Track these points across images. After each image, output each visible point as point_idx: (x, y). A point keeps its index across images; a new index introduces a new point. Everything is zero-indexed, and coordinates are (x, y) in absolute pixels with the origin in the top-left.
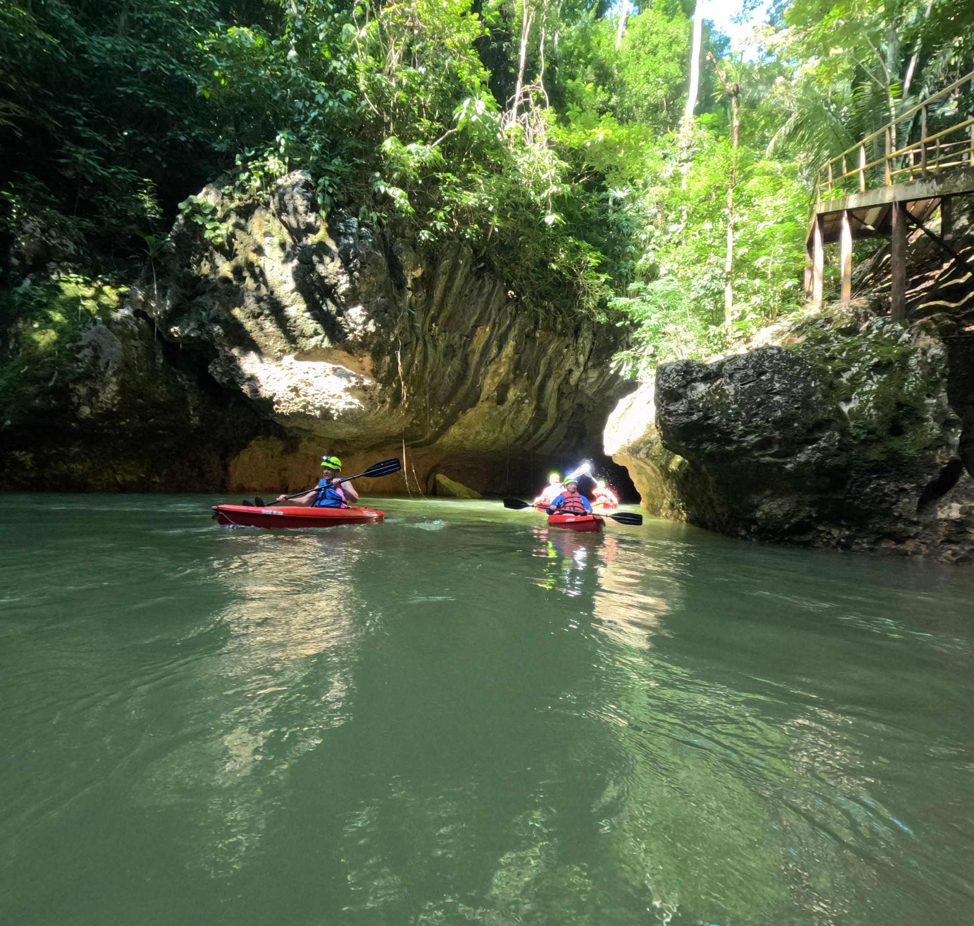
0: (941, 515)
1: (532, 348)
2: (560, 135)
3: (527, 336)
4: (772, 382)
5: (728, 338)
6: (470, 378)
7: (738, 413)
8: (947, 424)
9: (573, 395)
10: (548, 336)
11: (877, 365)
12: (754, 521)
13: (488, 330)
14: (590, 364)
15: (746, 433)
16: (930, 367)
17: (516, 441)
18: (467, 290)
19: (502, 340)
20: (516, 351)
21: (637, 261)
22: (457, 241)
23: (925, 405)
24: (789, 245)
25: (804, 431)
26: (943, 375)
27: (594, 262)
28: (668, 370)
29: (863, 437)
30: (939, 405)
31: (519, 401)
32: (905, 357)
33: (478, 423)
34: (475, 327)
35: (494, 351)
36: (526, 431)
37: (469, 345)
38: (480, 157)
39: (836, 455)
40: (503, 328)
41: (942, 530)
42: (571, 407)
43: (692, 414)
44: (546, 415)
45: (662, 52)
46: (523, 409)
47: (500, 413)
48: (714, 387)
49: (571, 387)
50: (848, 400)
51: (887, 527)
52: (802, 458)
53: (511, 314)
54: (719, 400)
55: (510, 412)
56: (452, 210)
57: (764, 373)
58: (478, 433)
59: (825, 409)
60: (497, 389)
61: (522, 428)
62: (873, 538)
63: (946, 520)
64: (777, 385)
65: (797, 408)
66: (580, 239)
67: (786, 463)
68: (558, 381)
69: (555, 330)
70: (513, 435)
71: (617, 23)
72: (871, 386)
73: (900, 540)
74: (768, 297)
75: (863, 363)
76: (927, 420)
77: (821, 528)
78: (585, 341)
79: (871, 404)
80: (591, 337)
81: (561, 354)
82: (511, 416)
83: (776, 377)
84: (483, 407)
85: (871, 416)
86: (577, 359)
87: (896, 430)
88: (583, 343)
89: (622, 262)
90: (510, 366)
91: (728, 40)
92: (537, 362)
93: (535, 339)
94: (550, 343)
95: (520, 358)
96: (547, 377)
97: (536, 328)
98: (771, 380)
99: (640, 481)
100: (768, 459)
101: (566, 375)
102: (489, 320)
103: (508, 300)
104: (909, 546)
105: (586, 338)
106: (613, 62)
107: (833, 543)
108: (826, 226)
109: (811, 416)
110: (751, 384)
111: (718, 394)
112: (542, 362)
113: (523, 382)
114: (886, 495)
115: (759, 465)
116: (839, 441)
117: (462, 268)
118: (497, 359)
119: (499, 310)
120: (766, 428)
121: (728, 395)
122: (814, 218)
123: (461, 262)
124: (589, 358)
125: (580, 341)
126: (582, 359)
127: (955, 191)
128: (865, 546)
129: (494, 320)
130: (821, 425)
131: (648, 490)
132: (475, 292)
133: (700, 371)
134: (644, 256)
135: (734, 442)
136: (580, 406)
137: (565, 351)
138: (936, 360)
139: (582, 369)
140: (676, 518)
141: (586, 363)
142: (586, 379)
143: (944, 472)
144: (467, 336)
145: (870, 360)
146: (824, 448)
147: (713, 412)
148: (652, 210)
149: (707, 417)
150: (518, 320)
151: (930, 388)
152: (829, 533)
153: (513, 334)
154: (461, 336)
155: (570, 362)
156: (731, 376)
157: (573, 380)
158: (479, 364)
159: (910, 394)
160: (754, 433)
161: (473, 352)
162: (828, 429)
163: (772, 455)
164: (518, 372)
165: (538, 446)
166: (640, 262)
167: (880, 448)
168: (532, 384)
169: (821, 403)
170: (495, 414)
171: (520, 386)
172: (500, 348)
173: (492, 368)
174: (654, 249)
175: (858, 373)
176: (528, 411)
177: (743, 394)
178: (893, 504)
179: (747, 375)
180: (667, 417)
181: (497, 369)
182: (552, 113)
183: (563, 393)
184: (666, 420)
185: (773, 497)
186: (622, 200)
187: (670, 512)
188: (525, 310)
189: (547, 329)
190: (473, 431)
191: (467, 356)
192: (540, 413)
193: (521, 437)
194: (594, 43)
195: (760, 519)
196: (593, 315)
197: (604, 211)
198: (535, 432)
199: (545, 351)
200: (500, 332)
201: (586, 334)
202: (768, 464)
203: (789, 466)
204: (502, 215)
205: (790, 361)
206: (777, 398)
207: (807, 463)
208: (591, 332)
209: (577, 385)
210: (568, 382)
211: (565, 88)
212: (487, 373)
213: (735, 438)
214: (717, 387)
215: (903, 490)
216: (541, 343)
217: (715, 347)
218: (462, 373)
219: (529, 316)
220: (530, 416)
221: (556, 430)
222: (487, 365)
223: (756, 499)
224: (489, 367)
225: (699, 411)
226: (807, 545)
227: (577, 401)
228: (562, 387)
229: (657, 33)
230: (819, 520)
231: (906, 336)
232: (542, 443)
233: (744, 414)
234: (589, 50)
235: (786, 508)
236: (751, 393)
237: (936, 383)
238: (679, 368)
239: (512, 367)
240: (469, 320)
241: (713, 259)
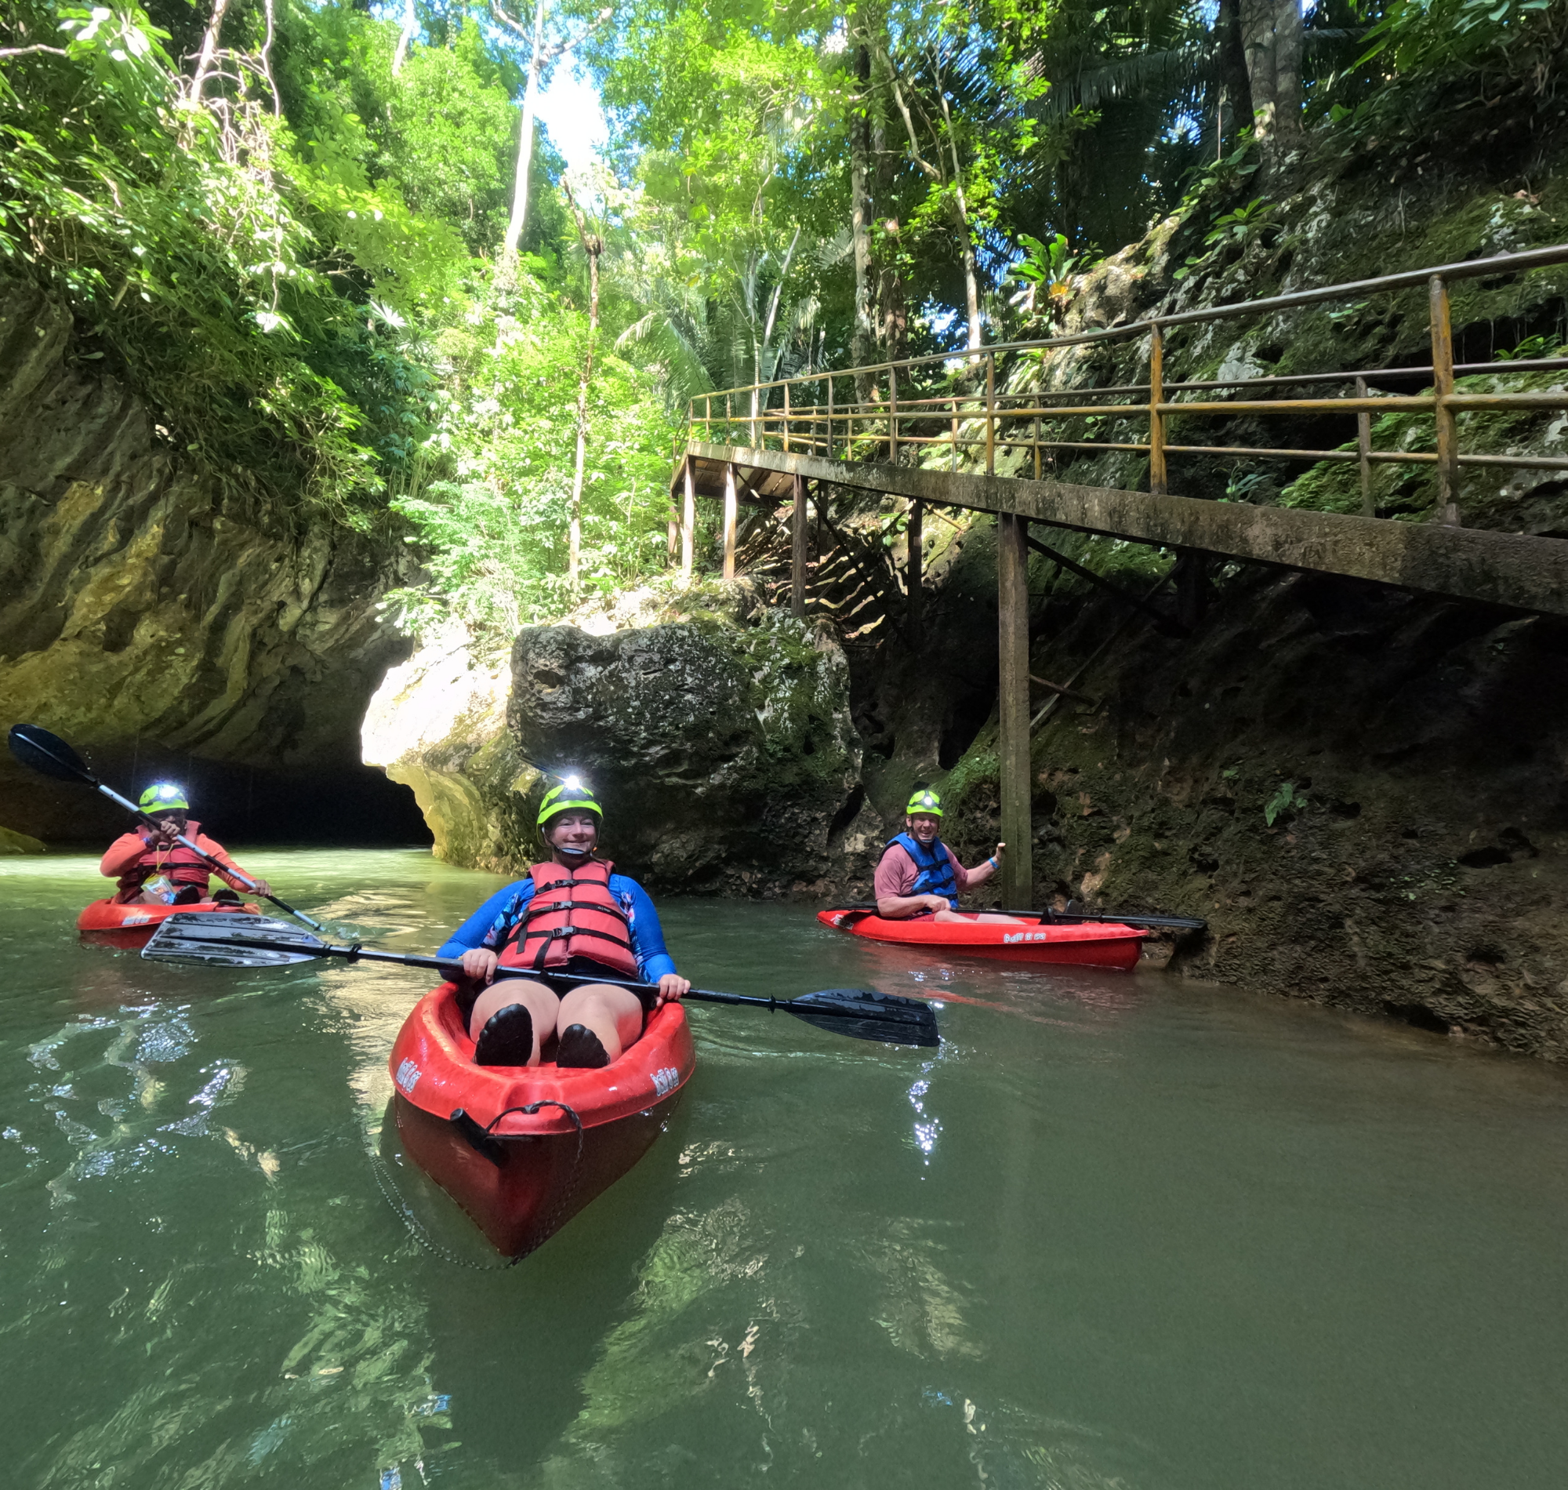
0: (848, 849)
1: (203, 551)
2: (297, 175)
3: (193, 524)
4: (682, 675)
5: (573, 598)
6: (41, 587)
7: (640, 714)
8: (851, 744)
9: (282, 650)
10: (241, 532)
11: (788, 667)
12: (649, 867)
13: (99, 491)
14: (323, 597)
15: (650, 743)
16: (836, 675)
17: (145, 729)
18: (52, 396)
19: (131, 524)
20: (166, 545)
21: (420, 441)
22: (35, 285)
23: (832, 720)
24: (657, 485)
25: (720, 744)
26: (846, 687)
27: (346, 421)
28: (543, 638)
29: (780, 755)
30: (844, 720)
31: (162, 650)
32: (814, 660)
33: (46, 686)
34: (66, 478)
35: (111, 538)
36: (172, 709)
37: (44, 515)
38: (112, 137)
39: (754, 777)
40: (139, 497)
41: (849, 866)
42: (278, 672)
43: (579, 710)
44: (223, 683)
45: (470, 129)
46: (170, 666)
47: (108, 668)
48: (606, 672)
49: (281, 633)
50: (762, 708)
51: (799, 865)
52: (716, 779)
53: (161, 472)
54: (614, 692)
55: (137, 670)
56: (30, 214)
57: (673, 661)
58: (44, 707)
59: (742, 717)
60: (108, 618)
61: (162, 705)
62: (784, 881)
63: (852, 854)
64: (690, 680)
65: (712, 713)
66: (323, 374)
67: (696, 786)
68: (255, 620)
69: (257, 523)
70: (140, 717)
71: (398, 40)
72: (784, 692)
73: (811, 882)
74: (627, 549)
75: (773, 662)
76: (835, 738)
77: (730, 872)
78: (316, 555)
79: (786, 715)
80: (327, 550)
81: (266, 570)
82: (140, 676)
83: (688, 667)
84: (66, 652)
85: (786, 728)
86: (297, 586)
87: (809, 749)
88: (310, 557)
89: (394, 436)
90: (145, 574)
91: (565, 165)
92: (212, 576)
93: (210, 533)
94: (242, 546)
95: (173, 564)
96: (232, 607)
97: (215, 511)
98: (681, 672)
99: (438, 811)
100: (675, 779)
101: (272, 611)
102: (105, 471)
103: (157, 443)
104: (820, 886)
105: (316, 550)
106: (387, 99)
107: (744, 890)
108: (697, 473)
109: (728, 723)
110: (657, 674)
111: (612, 683)
112: (223, 578)
113: (175, 612)
114: (800, 826)
115: (663, 789)
116: (757, 759)
117: (41, 345)
118: (115, 557)
119: (134, 457)
120: (675, 737)
121: (627, 687)
122: (683, 459)
123: (42, 333)
124: (320, 588)
125: (306, 553)
126: (307, 586)
127: (867, 486)
128: (777, 890)
129: (118, 475)
130: (738, 738)
131: (451, 825)
132: (73, 407)
133: (589, 647)
134: (434, 437)
135: (633, 754)
136: (296, 670)
137: (274, 566)
138: (841, 670)
139: (305, 604)
140: (506, 870)
141: (314, 596)
142: (314, 624)
143: (851, 797)
144: (40, 495)
145: (781, 659)
146: (742, 768)
147: (606, 709)
148: (445, 366)
149: (598, 716)
150: (175, 488)
151: (835, 702)
152: (739, 877)
153: (158, 513)
154: (23, 492)
155: (283, 588)
156: (631, 659)
157: (286, 621)
158: (67, 561)
159: (820, 705)
160: (660, 743)
161: (55, 531)
162: (745, 743)
163: (679, 775)
164: (165, 590)
165: (199, 741)
166: (426, 445)
167: (795, 769)
168: (198, 618)
169: (739, 709)
170: (95, 668)
171: (168, 618)
172: (126, 536)
173: (102, 571)
174: (450, 432)
175: (769, 675)
176: (183, 670)
177: (646, 687)
178: (806, 837)
179: (651, 661)
180: (539, 712)
181: (110, 578)
182: (284, 129)
183: (262, 644)
184: (536, 715)
185: (676, 832)
186: (394, 331)
187: (494, 860)
188: (194, 471)
189: (238, 517)
190: (33, 702)
191: (36, 536)
192: (210, 677)
193: (159, 720)
194: (354, 46)
195: (656, 864)
196: (343, 515)
197: (363, 339)
198: (192, 715)
199: (232, 558)
200: (131, 502)
201: (317, 543)
202: (675, 788)
203: (699, 790)
204: (162, 273)
205: (703, 649)
206: (689, 697)
207: (722, 786)
208: (327, 542)
209: (293, 633)
210: (274, 624)
211: (305, 96)
212: (84, 580)
213: (635, 749)
214: (611, 674)
215: (815, 819)
216: (224, 542)
217: (553, 607)
218: (18, 572)
219: (203, 486)
220: (185, 680)
221: (243, 711)
222: (87, 564)
223: (653, 835)
224: (92, 570)
225: (587, 706)
226: (713, 894)
227: (290, 662)
228: (260, 631)
229: (461, 93)
230: (727, 862)
231: (809, 636)
232: (211, 734)
233: (648, 716)
234: (344, 53)
235: (691, 847)
236: (657, 687)
237: (840, 696)
238: (560, 638)
239: (152, 577)
240: (51, 460)
241: (553, 474)
